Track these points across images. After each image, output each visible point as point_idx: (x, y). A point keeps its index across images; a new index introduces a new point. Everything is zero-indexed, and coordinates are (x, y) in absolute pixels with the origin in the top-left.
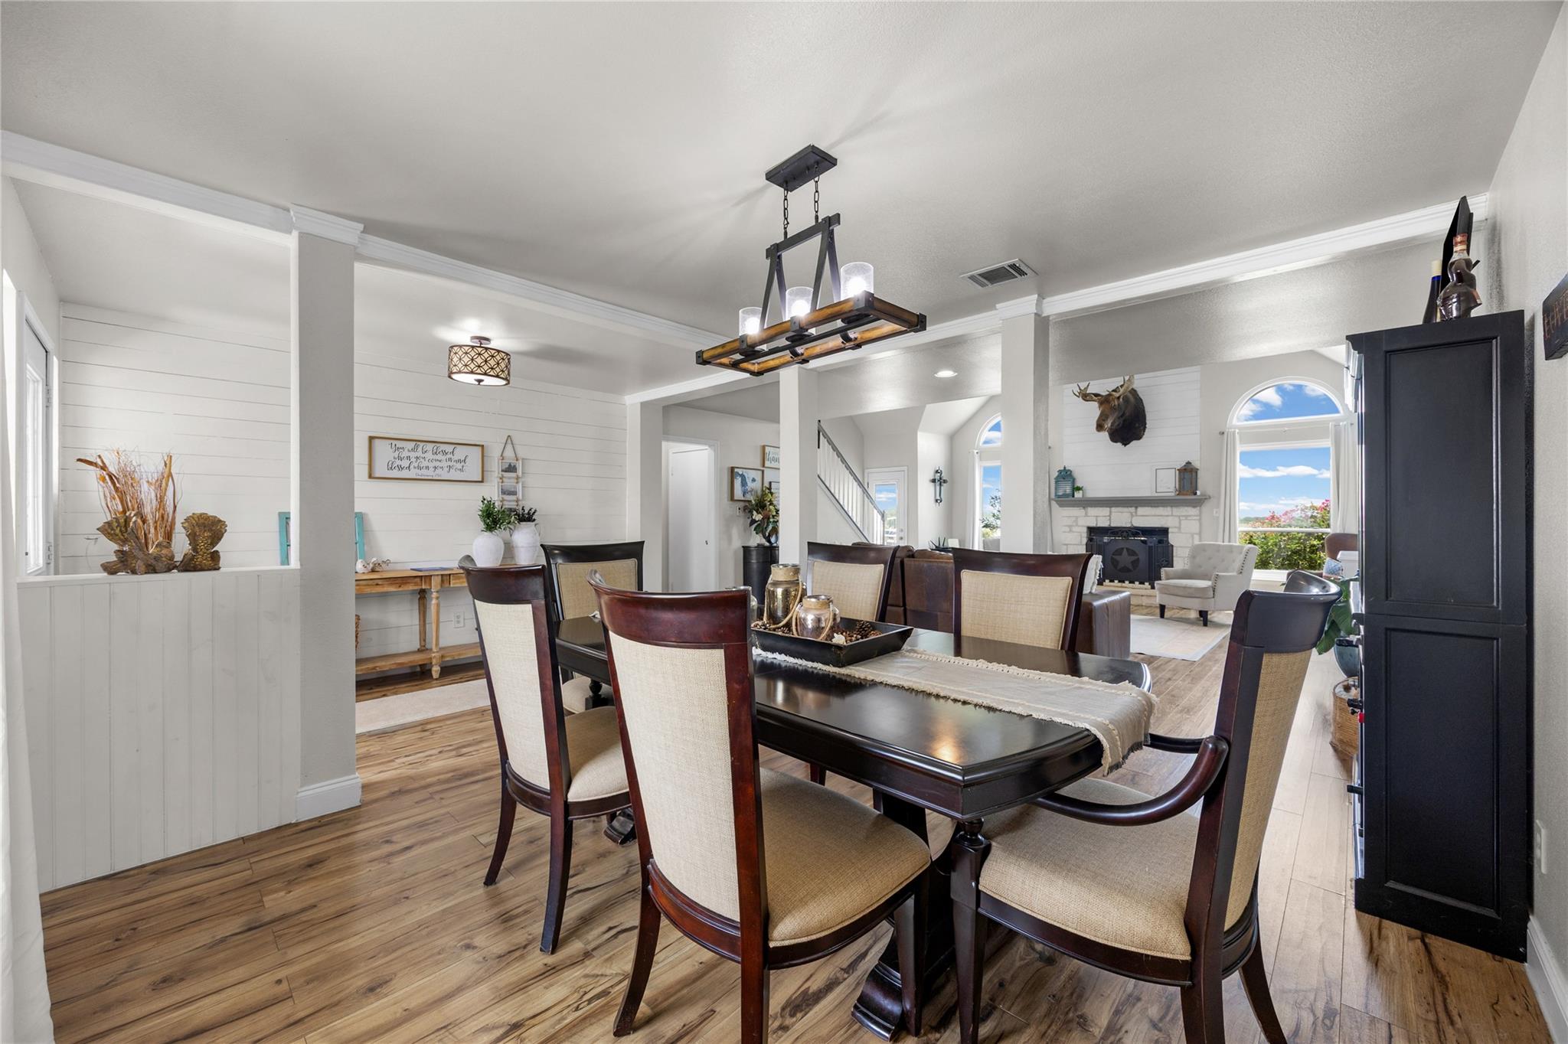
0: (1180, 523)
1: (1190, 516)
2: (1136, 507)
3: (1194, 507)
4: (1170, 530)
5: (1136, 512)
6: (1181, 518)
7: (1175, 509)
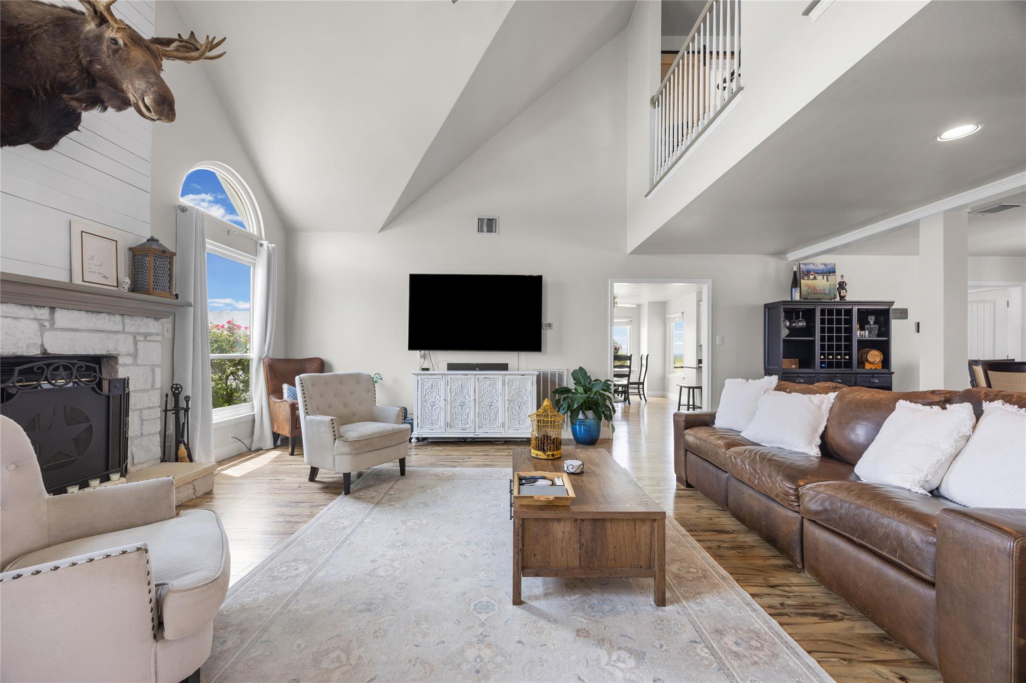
0: (136, 345)
1: (150, 334)
2: (53, 309)
3: (157, 319)
4: (121, 360)
5: (52, 321)
6: (138, 338)
7: (127, 320)
